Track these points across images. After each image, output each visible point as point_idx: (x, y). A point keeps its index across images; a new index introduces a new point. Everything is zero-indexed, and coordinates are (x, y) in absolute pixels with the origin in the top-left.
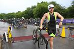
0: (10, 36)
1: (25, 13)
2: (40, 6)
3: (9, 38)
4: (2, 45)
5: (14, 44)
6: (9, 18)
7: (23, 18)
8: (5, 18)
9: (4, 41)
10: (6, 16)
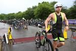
0: (10, 38)
1: (26, 14)
2: (41, 6)
3: (9, 40)
4: (2, 46)
5: (14, 45)
6: (10, 19)
7: (23, 18)
8: (5, 19)
9: (4, 43)
10: (6, 17)
